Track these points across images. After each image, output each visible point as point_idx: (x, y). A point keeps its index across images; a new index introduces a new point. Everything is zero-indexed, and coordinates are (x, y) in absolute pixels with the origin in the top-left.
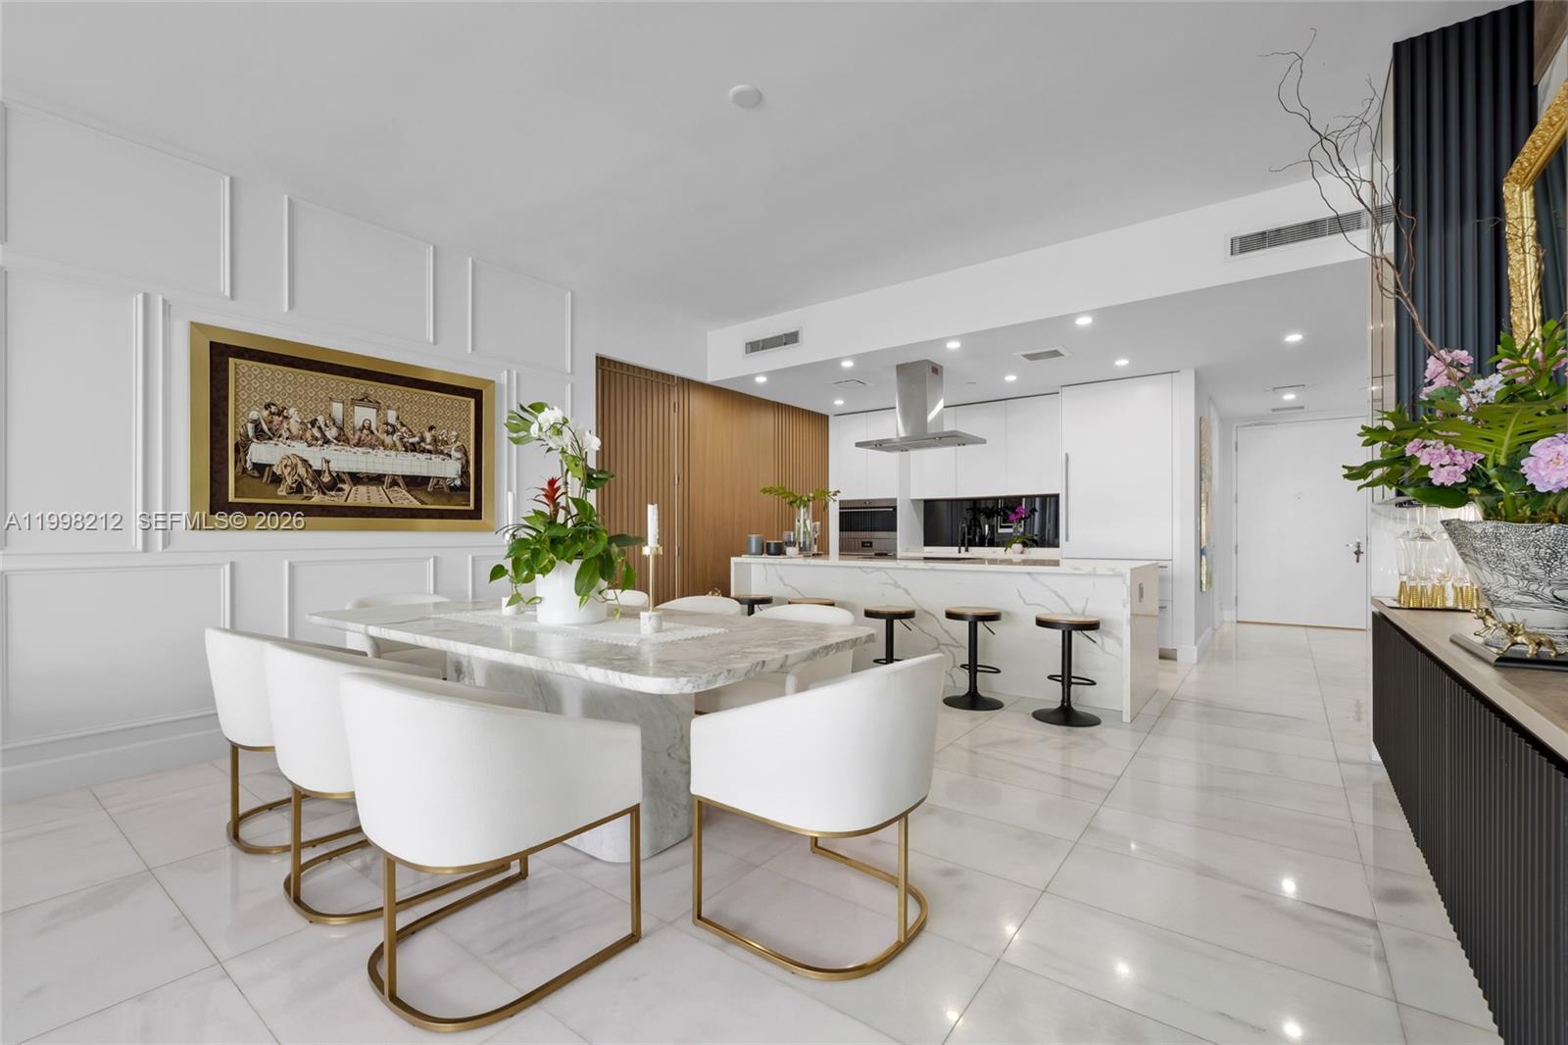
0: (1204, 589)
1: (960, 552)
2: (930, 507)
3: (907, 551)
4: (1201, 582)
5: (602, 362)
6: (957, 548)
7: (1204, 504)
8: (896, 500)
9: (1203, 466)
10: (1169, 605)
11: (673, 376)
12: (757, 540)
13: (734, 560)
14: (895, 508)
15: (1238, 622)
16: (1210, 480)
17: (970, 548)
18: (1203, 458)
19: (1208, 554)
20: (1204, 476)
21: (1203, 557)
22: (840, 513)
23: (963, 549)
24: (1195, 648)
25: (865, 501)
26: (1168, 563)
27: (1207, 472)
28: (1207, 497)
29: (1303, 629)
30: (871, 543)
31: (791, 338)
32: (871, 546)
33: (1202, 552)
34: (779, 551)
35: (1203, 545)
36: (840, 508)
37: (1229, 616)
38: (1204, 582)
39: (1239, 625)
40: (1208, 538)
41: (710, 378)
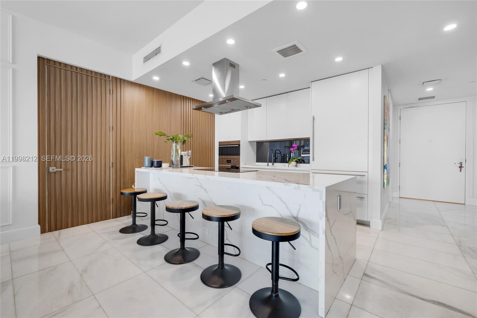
0: (385, 187)
1: (268, 166)
2: (260, 145)
3: (246, 164)
4: (384, 183)
5: (41, 60)
6: (267, 163)
7: (386, 142)
8: (239, 141)
9: (386, 122)
10: (365, 196)
11: (109, 76)
12: (149, 159)
13: (137, 170)
14: (239, 145)
15: (400, 197)
16: (389, 130)
17: (274, 164)
18: (385, 117)
19: (388, 168)
20: (386, 127)
21: (385, 170)
22: (219, 147)
23: (270, 164)
24: (381, 222)
25: (228, 142)
26: (366, 174)
27: (388, 125)
28: (387, 138)
29: (432, 202)
30: (230, 161)
31: (157, 51)
32: (230, 162)
33: (385, 167)
34: (159, 165)
35: (385, 163)
36: (219, 145)
37: (396, 194)
38: (386, 183)
39: (401, 199)
40: (388, 160)
41: (133, 79)
